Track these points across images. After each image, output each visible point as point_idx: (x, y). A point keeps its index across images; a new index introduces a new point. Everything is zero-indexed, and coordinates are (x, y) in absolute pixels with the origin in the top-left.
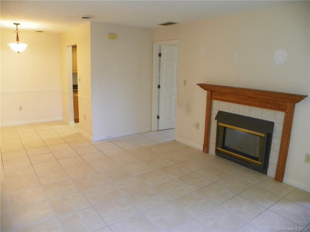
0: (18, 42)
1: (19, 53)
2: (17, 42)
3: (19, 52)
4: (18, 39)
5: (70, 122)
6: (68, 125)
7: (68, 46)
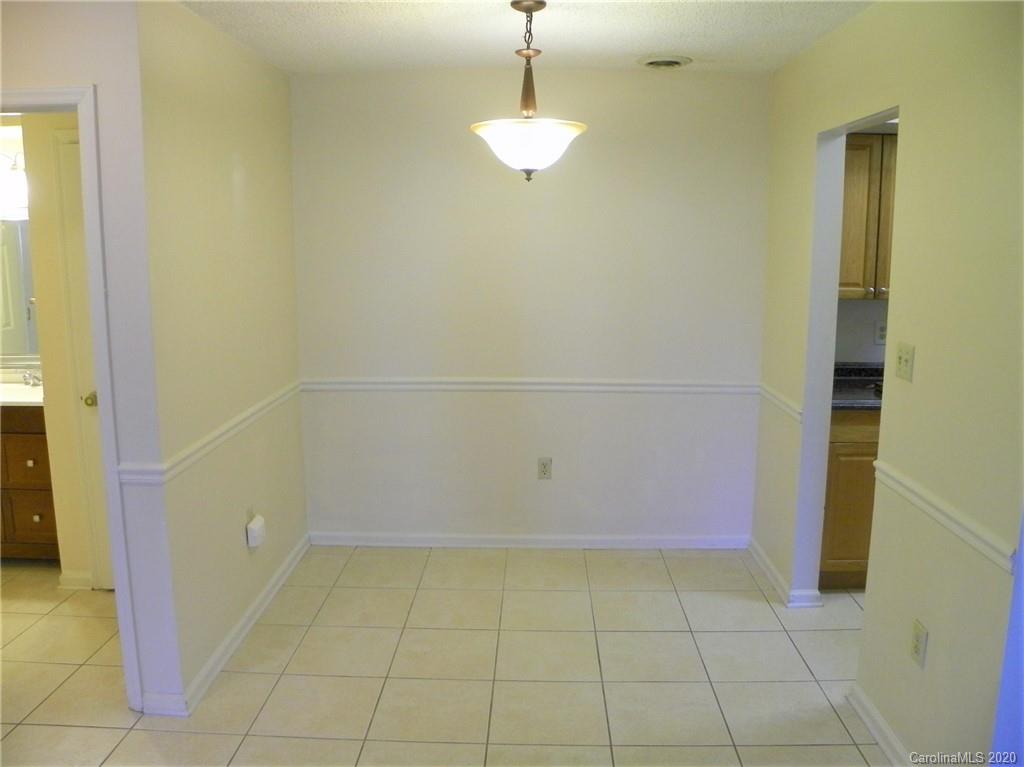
0: (531, 113)
1: (529, 179)
2: (525, 113)
3: (529, 173)
4: (528, 96)
5: (797, 593)
6: (779, 608)
7: (826, 137)
